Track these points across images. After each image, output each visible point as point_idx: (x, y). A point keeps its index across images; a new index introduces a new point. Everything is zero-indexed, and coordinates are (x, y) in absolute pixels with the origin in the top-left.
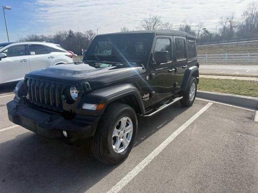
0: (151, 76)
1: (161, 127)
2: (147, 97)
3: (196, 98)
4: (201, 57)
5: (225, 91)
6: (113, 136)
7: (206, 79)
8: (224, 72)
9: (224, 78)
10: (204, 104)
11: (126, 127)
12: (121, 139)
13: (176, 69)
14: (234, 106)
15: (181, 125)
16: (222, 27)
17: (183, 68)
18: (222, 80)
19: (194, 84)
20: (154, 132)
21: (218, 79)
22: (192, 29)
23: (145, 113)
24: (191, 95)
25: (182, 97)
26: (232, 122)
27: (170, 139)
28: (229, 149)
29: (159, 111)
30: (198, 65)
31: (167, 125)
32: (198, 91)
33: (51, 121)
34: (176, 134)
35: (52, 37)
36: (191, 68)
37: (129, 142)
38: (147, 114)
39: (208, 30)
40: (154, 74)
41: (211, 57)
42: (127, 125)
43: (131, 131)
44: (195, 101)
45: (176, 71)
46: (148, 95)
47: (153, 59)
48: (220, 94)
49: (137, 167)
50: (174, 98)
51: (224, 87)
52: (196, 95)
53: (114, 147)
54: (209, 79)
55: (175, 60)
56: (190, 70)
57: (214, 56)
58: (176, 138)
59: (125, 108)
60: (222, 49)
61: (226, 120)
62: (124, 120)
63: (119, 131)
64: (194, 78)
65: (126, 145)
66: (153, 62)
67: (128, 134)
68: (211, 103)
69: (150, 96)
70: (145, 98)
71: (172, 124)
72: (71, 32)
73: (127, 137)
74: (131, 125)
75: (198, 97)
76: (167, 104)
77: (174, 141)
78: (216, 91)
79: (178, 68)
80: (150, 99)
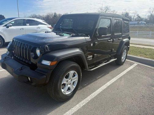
0: (94, 44)
1: (99, 78)
2: (90, 58)
3: (126, 60)
4: (134, 33)
5: (147, 56)
6: (62, 83)
7: (135, 47)
8: (148, 44)
9: (148, 48)
10: (131, 64)
11: (73, 77)
12: (69, 86)
13: (113, 40)
14: (152, 67)
15: (113, 77)
16: (150, 14)
17: (119, 39)
18: (146, 48)
19: (125, 51)
20: (94, 81)
21: (144, 48)
22: (130, 15)
23: (88, 68)
24: (123, 58)
25: (116, 59)
26: (150, 79)
27: (104, 87)
28: (144, 98)
29: (99, 68)
30: (129, 38)
31: (104, 77)
32: (128, 55)
33: (21, 69)
34: (108, 84)
35: (45, 16)
36: (124, 40)
37: (74, 87)
38: (89, 69)
39: (140, 16)
40: (97, 43)
41: (140, 33)
42: (74, 76)
43: (77, 80)
44: (125, 62)
45: (113, 41)
46: (91, 56)
47: (97, 32)
48: (143, 58)
49: (78, 106)
50: (111, 59)
51: (147, 53)
52: (127, 57)
53: (63, 90)
54: (137, 47)
55: (113, 34)
56: (124, 41)
57: (143, 33)
58: (108, 87)
59: (72, 65)
60: (148, 29)
61: (145, 77)
62: (72, 72)
63: (67, 80)
64: (126, 47)
65: (72, 90)
66: (97, 34)
67: (74, 82)
68: (136, 64)
69: (93, 57)
70: (89, 58)
71: (107, 76)
72: (55, 14)
73: (73, 84)
74: (77, 76)
75: (128, 59)
76: (105, 63)
77: (106, 89)
78: (141, 56)
79: (114, 39)
80: (92, 59)
